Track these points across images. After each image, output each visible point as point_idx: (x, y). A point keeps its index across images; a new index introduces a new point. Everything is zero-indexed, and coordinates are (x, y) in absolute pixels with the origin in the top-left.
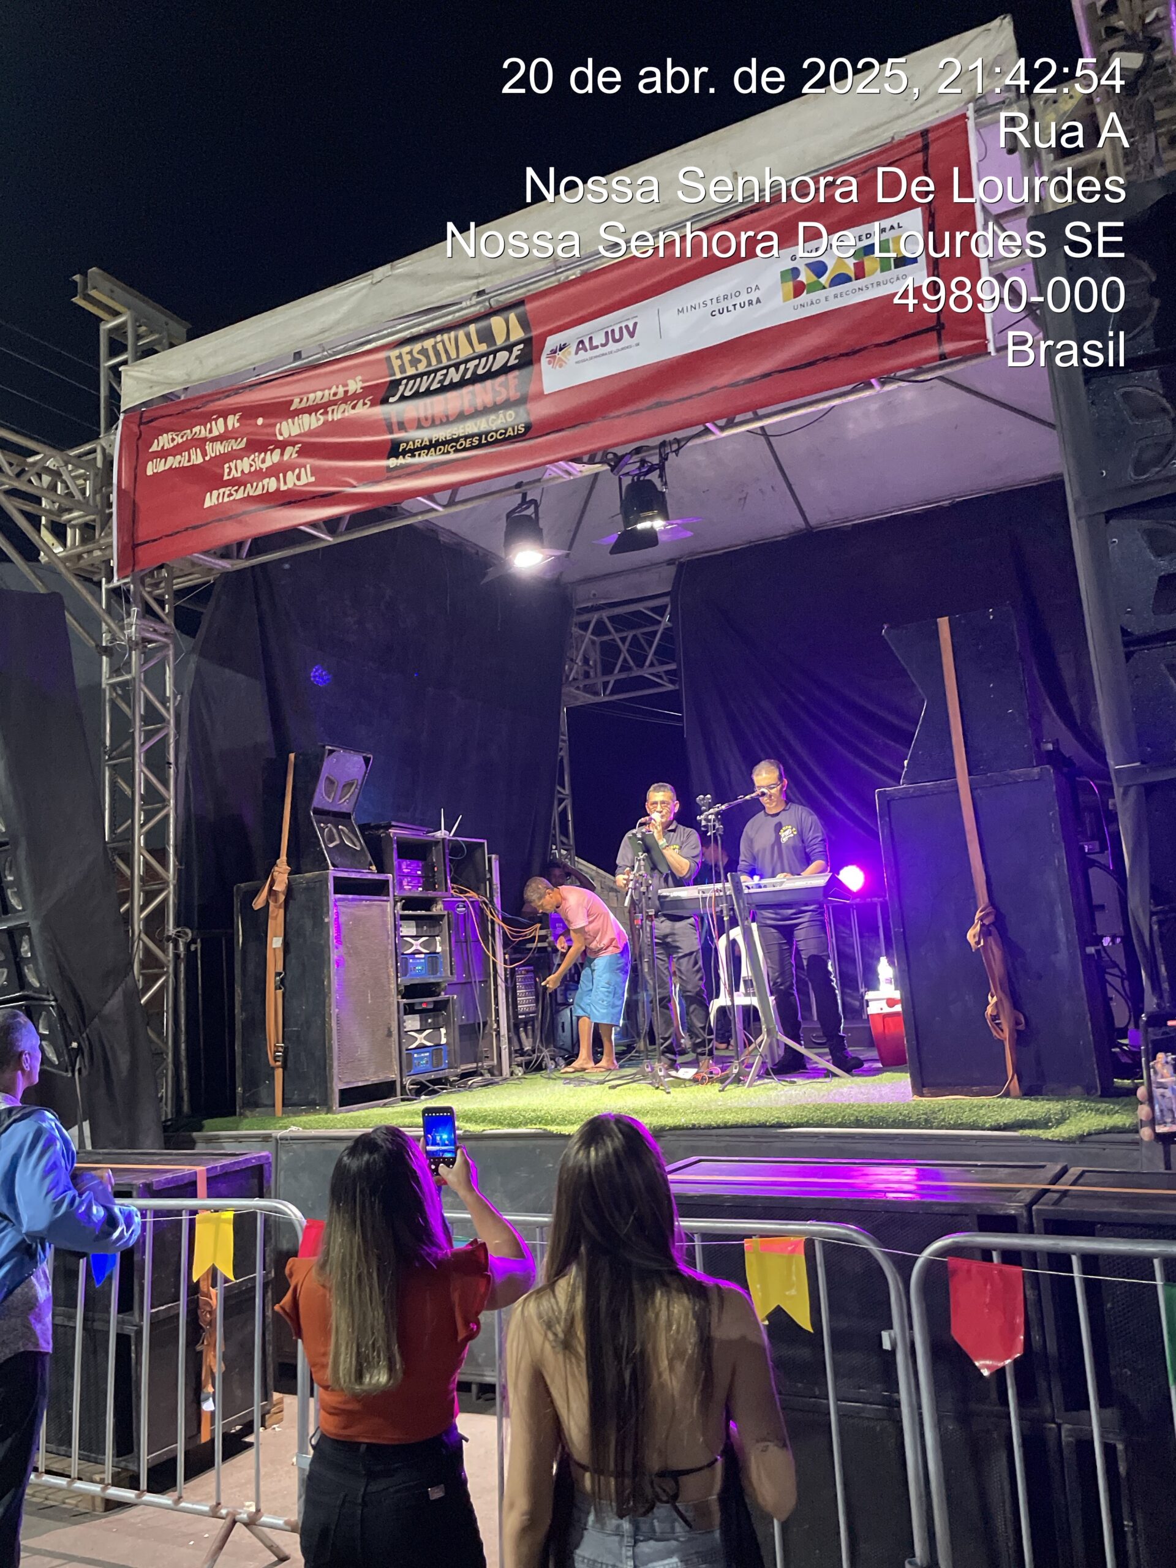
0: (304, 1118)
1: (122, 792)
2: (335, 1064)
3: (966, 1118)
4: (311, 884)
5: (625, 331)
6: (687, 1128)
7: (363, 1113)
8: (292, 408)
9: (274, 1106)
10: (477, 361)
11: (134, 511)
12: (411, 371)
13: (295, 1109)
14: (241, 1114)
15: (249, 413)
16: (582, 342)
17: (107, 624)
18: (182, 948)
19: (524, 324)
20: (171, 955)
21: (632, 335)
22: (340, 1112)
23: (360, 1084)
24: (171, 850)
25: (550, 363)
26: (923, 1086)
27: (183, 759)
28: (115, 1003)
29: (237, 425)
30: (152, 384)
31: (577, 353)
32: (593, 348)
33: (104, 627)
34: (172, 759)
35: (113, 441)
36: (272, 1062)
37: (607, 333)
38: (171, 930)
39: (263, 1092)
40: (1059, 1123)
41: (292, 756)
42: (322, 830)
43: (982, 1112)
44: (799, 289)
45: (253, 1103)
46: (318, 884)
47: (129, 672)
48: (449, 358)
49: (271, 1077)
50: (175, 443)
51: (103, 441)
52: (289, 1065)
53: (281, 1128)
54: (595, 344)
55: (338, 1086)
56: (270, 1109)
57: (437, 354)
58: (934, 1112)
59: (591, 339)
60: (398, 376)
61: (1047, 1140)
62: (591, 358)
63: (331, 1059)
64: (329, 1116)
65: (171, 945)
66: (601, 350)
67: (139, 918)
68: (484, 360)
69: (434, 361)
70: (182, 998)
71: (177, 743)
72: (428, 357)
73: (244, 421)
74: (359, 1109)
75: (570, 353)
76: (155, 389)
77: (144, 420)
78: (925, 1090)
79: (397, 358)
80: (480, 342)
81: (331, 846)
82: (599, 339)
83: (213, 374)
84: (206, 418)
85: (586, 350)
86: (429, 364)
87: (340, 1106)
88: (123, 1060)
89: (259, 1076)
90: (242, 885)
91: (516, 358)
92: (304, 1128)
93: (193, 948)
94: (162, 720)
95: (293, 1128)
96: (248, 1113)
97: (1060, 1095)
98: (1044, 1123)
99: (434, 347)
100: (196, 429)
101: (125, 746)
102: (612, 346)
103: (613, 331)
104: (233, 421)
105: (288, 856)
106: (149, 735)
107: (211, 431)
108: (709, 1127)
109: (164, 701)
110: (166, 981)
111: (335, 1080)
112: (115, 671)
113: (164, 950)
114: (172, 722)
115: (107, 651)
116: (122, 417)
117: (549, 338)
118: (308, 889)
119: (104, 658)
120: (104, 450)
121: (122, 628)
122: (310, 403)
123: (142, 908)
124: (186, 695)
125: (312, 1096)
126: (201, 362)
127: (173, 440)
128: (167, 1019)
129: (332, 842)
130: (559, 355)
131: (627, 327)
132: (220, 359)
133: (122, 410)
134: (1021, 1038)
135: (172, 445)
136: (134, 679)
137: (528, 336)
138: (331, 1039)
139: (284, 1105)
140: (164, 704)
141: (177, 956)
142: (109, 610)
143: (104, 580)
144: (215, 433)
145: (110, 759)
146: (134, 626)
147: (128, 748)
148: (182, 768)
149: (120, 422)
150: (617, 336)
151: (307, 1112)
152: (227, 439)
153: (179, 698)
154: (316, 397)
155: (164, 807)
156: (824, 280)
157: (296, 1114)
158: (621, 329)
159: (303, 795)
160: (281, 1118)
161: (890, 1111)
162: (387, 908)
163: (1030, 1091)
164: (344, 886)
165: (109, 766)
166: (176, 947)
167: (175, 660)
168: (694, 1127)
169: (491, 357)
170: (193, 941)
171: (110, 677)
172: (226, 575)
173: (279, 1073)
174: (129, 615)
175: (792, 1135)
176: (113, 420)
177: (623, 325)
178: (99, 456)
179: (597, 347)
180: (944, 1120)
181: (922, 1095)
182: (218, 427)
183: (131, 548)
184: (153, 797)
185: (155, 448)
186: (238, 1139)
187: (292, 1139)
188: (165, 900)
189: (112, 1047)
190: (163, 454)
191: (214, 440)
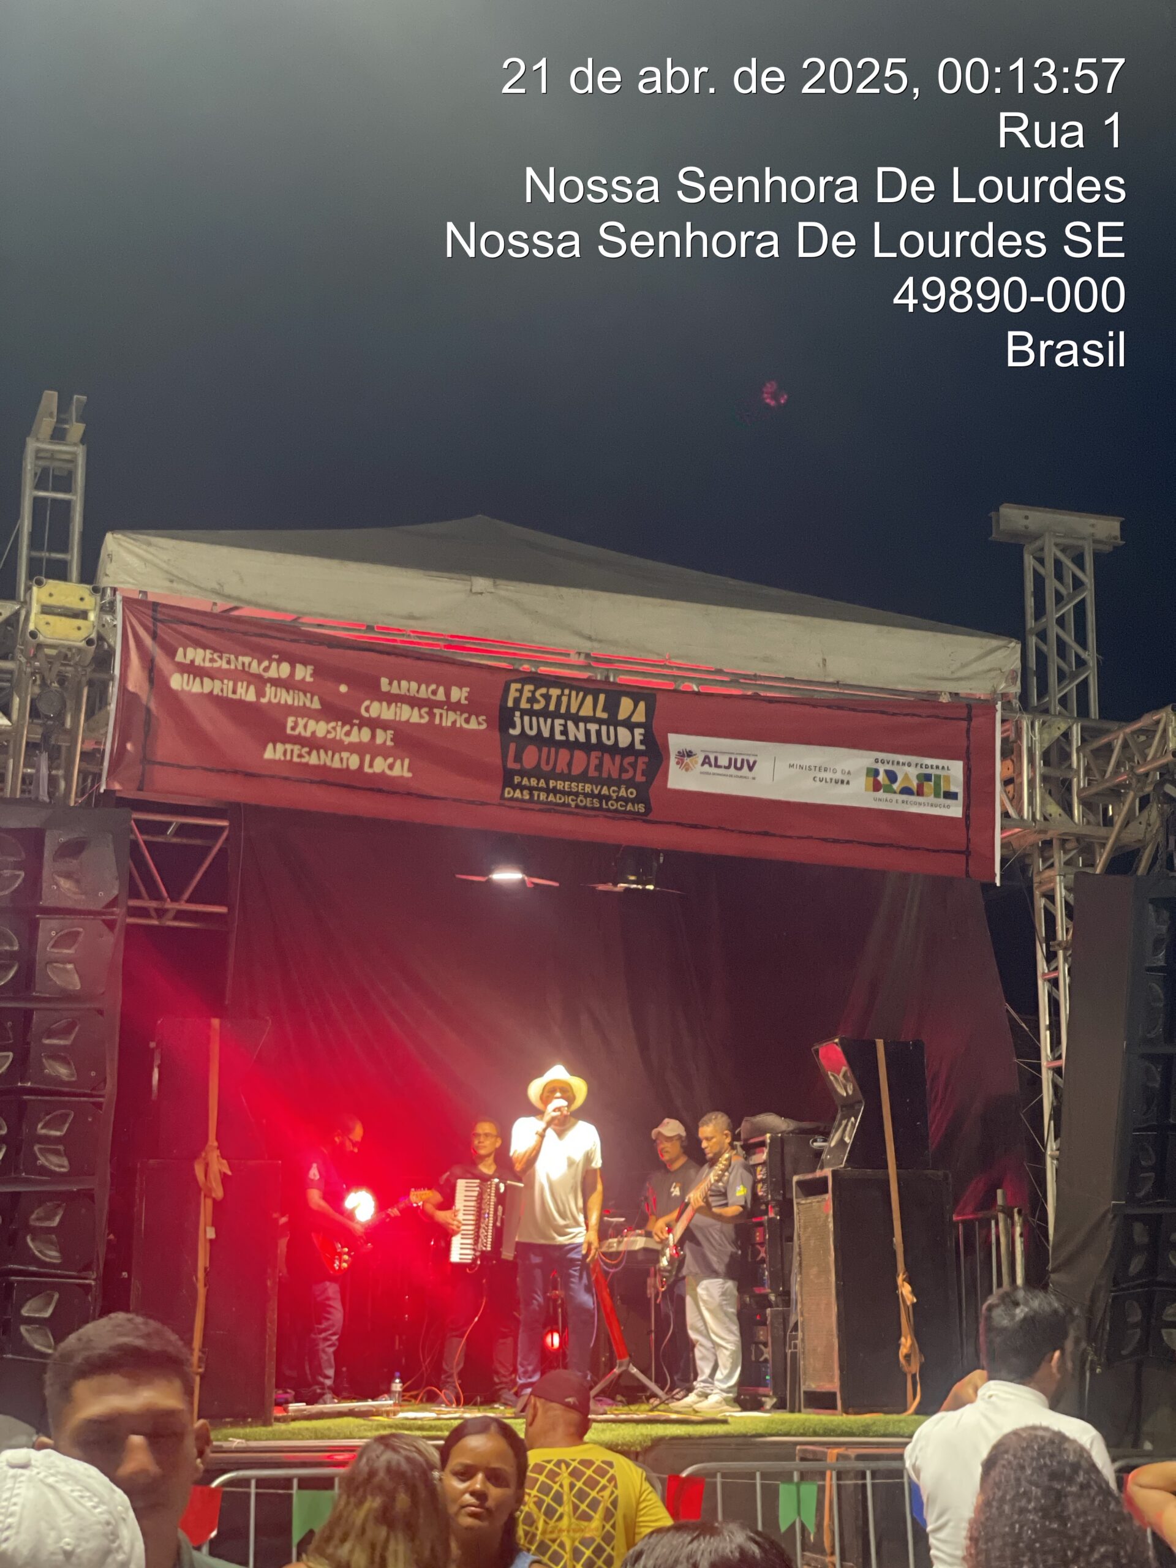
10: (596, 727)
21: (751, 768)
25: (677, 764)
30: (172, 577)
31: (703, 764)
32: (717, 766)
37: (730, 760)
62: (714, 774)
68: (604, 728)
75: (696, 762)
82: (723, 761)
85: (710, 765)
102: (732, 770)
103: (736, 760)
130: (687, 760)
131: (748, 762)
150: (739, 765)
158: (743, 761)
177: (745, 758)
191: (275, 683)
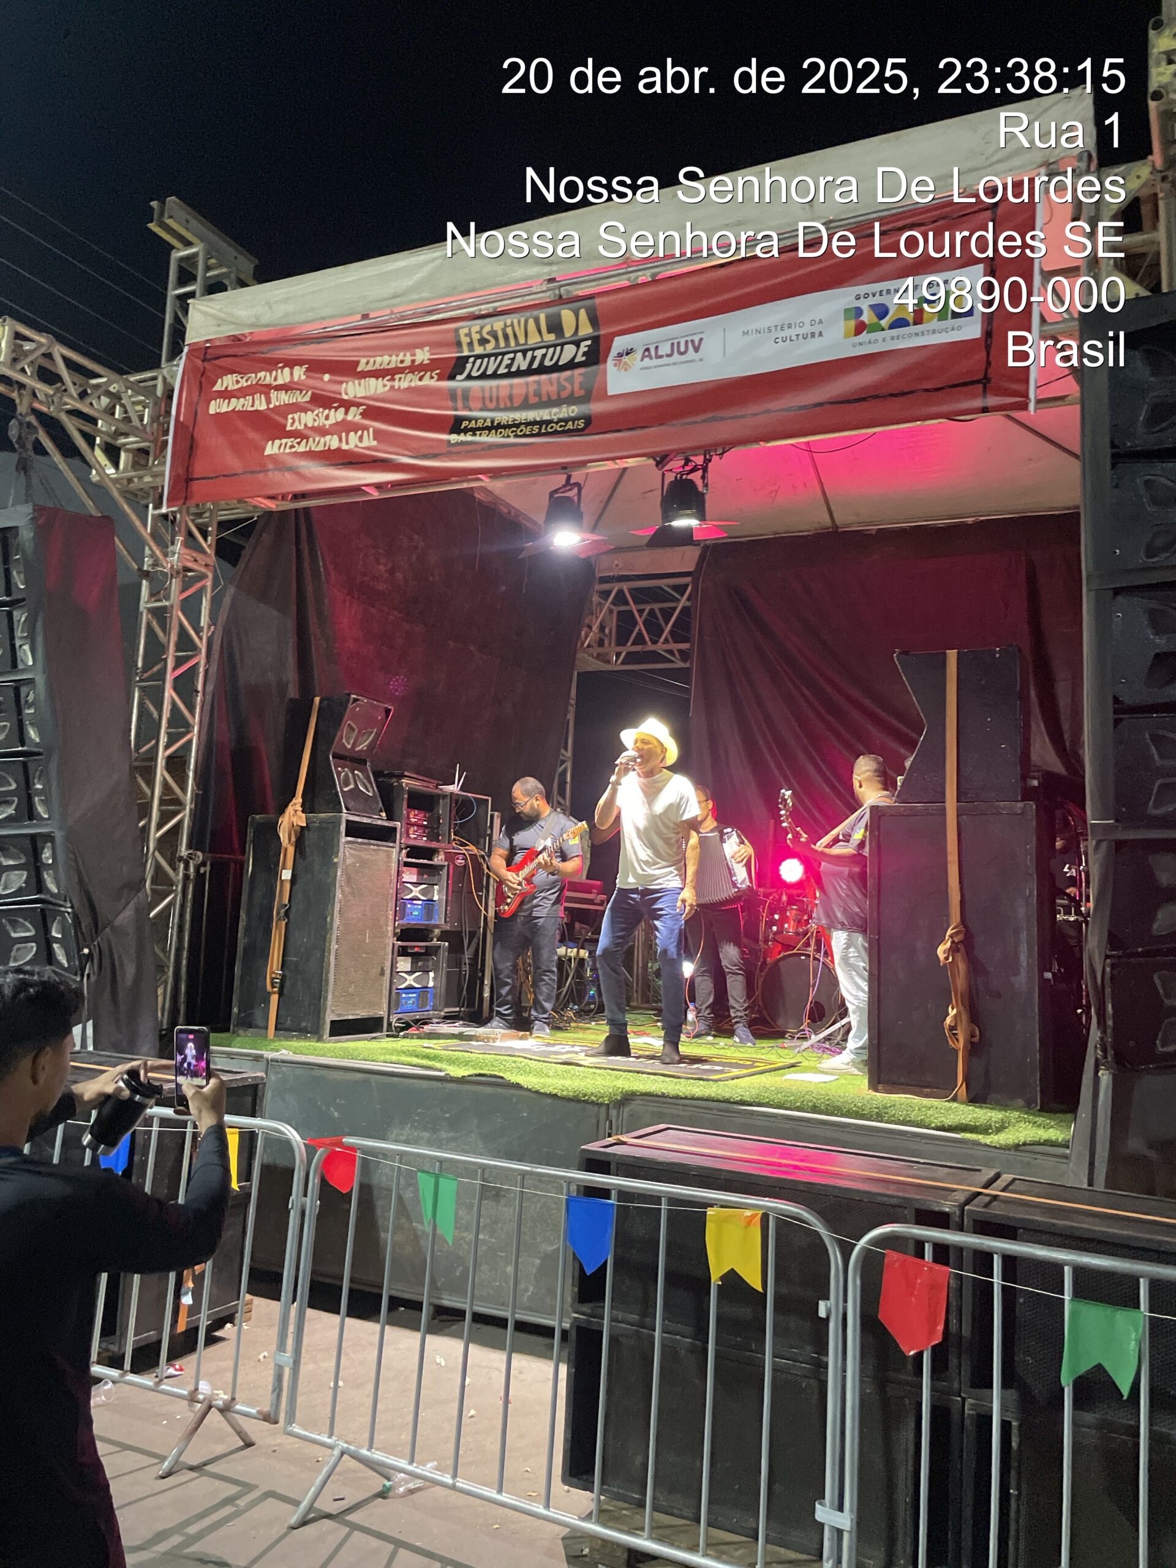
0: (295, 1044)
1: (150, 715)
2: (330, 997)
3: (913, 1116)
4: (324, 825)
5: (690, 345)
6: (657, 1096)
7: (351, 1045)
8: (359, 369)
9: (267, 1028)
10: (544, 351)
11: (191, 448)
12: (479, 350)
13: (287, 1033)
14: (234, 1032)
15: (316, 367)
16: (648, 350)
17: (151, 549)
18: (192, 870)
19: (594, 321)
20: (181, 875)
21: (697, 350)
22: (329, 1042)
23: (350, 1017)
24: (191, 774)
25: (615, 365)
26: (879, 1083)
27: (210, 688)
28: (126, 917)
29: (303, 377)
30: (220, 322)
31: (642, 360)
32: (658, 357)
33: (147, 551)
34: (200, 687)
35: (175, 372)
36: (269, 988)
37: (673, 344)
38: (183, 851)
39: (258, 1014)
40: (1001, 1129)
41: (317, 700)
42: (339, 774)
43: (930, 1112)
44: (860, 328)
45: (247, 1023)
46: (330, 826)
47: (167, 598)
48: (517, 344)
49: (267, 1002)
50: (240, 385)
51: (165, 369)
52: (285, 991)
53: (272, 1050)
54: (660, 353)
55: (330, 1017)
56: (263, 1031)
57: (506, 337)
58: (886, 1108)
59: (657, 348)
60: (466, 353)
61: (986, 1145)
62: (655, 366)
63: (327, 992)
64: (319, 1044)
65: (182, 866)
66: (665, 360)
67: (155, 835)
68: (551, 350)
69: (502, 344)
70: (188, 917)
71: (206, 672)
72: (496, 339)
73: (310, 374)
74: (347, 1041)
75: (635, 359)
76: (223, 328)
77: (208, 357)
78: (880, 1087)
79: (466, 335)
80: (549, 331)
81: (346, 789)
82: (665, 349)
83: (283, 321)
84: (272, 364)
85: (651, 358)
86: (497, 346)
87: (331, 1035)
88: (130, 970)
89: (255, 998)
90: (257, 817)
91: (584, 354)
92: (295, 1053)
93: (202, 870)
94: (195, 648)
95: (284, 1051)
96: (241, 1032)
97: (1003, 1106)
98: (985, 1130)
99: (504, 330)
100: (262, 374)
101: (155, 669)
102: (676, 357)
103: (679, 343)
104: (299, 373)
105: (303, 796)
106: (179, 662)
107: (276, 379)
108: (677, 1097)
109: (198, 630)
110: (174, 899)
111: (328, 1011)
112: (153, 594)
113: (175, 869)
114: (204, 651)
115: (146, 575)
116: (186, 349)
117: (616, 339)
118: (320, 829)
119: (144, 582)
120: (164, 379)
121: (166, 555)
122: (377, 366)
123: (159, 826)
124: (220, 629)
125: (304, 1024)
126: (271, 308)
127: (238, 382)
128: (172, 933)
129: (347, 786)
130: (625, 359)
131: (692, 341)
132: (290, 308)
133: (186, 343)
134: (974, 1049)
135: (236, 387)
136: (172, 606)
137: (596, 334)
138: (328, 972)
139: (276, 1029)
140: (197, 633)
141: (186, 877)
142: (154, 535)
143: (151, 506)
144: (280, 382)
145: (141, 680)
146: (178, 555)
147: (159, 671)
148: (209, 698)
149: (184, 354)
150: (682, 349)
151: (298, 1038)
152: (292, 389)
153: (212, 628)
154: (384, 361)
155: (188, 732)
156: (884, 322)
157: (287, 1038)
158: (687, 342)
159: (323, 739)
160: (273, 1041)
161: (846, 1102)
162: (394, 853)
163: (976, 1098)
164: (354, 830)
165: (140, 687)
166: (186, 868)
167: (213, 591)
168: (663, 1095)
169: (559, 348)
170: (203, 864)
171: (147, 602)
172: (269, 514)
173: (275, 998)
174: (173, 543)
175: (752, 1113)
176: (176, 351)
177: (689, 339)
178: (160, 383)
179: (661, 357)
180: (894, 1115)
181: (877, 1090)
182: (284, 376)
183: (184, 483)
184: (178, 722)
185: (218, 387)
186: (230, 1056)
187: (283, 1062)
188: (181, 822)
189: (120, 957)
190: (227, 395)
191: (278, 388)
